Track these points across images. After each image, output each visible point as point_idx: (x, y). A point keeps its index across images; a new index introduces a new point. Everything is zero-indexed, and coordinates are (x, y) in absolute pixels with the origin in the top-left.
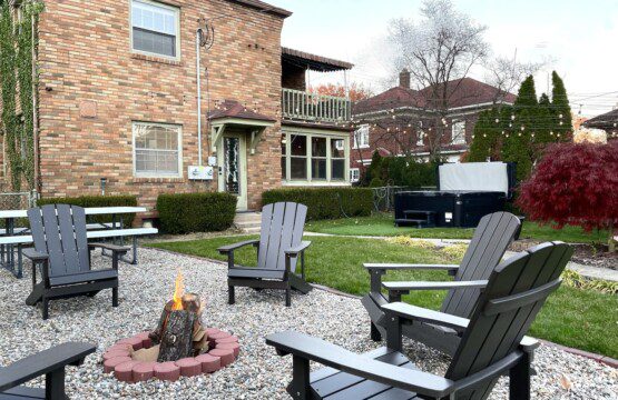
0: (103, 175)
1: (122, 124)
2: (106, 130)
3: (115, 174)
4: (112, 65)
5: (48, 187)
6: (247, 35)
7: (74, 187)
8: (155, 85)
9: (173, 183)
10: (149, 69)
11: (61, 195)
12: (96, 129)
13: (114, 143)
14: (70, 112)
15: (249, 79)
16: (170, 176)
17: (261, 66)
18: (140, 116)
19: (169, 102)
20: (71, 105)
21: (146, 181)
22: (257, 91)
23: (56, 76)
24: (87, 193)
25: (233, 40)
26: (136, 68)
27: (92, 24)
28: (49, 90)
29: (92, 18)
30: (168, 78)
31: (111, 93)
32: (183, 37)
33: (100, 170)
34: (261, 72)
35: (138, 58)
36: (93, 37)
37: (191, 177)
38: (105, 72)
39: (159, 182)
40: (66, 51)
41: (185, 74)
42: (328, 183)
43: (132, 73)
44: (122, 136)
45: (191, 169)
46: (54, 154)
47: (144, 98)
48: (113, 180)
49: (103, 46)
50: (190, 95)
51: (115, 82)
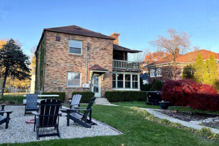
0: (59, 86)
1: (65, 73)
2: (61, 74)
3: (62, 86)
4: (64, 58)
5: (45, 89)
6: (102, 46)
7: (52, 89)
8: (75, 62)
9: (78, 89)
10: (73, 58)
11: (48, 91)
12: (58, 74)
13: (62, 78)
14: (52, 70)
15: (102, 58)
16: (77, 86)
17: (106, 54)
18: (70, 70)
19: (78, 66)
20: (52, 68)
21: (70, 88)
22: (105, 62)
23: (49, 61)
24: (55, 91)
25: (98, 48)
26: (69, 58)
27: (59, 48)
28: (47, 65)
29: (59, 46)
30: (78, 60)
31: (63, 65)
32: (83, 48)
33: (59, 85)
34: (106, 56)
35: (70, 55)
36: (59, 51)
37: (83, 87)
38: (62, 59)
39: (74, 88)
40: (52, 55)
41: (83, 58)
42: (131, 89)
43: (68, 59)
44: (65, 76)
45: (83, 85)
46: (47, 81)
47: (71, 66)
48: (62, 88)
49: (61, 53)
50: (84, 64)
51: (64, 62)
